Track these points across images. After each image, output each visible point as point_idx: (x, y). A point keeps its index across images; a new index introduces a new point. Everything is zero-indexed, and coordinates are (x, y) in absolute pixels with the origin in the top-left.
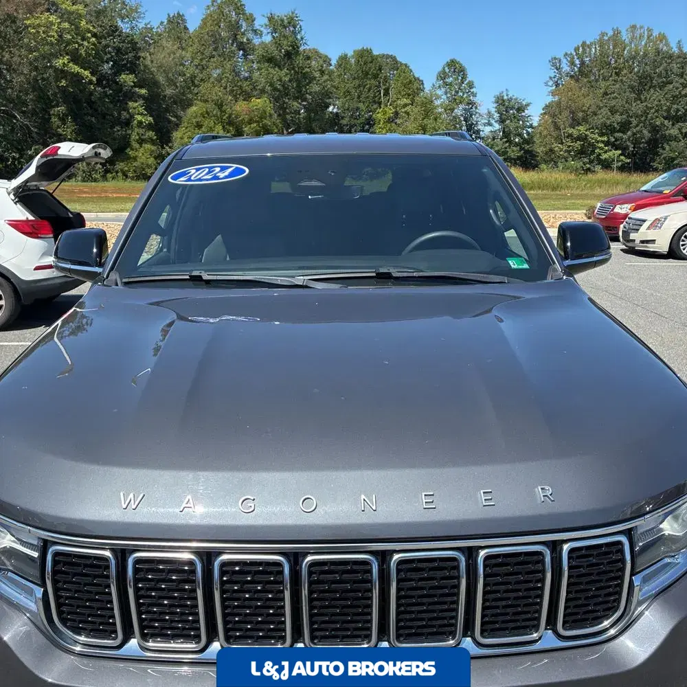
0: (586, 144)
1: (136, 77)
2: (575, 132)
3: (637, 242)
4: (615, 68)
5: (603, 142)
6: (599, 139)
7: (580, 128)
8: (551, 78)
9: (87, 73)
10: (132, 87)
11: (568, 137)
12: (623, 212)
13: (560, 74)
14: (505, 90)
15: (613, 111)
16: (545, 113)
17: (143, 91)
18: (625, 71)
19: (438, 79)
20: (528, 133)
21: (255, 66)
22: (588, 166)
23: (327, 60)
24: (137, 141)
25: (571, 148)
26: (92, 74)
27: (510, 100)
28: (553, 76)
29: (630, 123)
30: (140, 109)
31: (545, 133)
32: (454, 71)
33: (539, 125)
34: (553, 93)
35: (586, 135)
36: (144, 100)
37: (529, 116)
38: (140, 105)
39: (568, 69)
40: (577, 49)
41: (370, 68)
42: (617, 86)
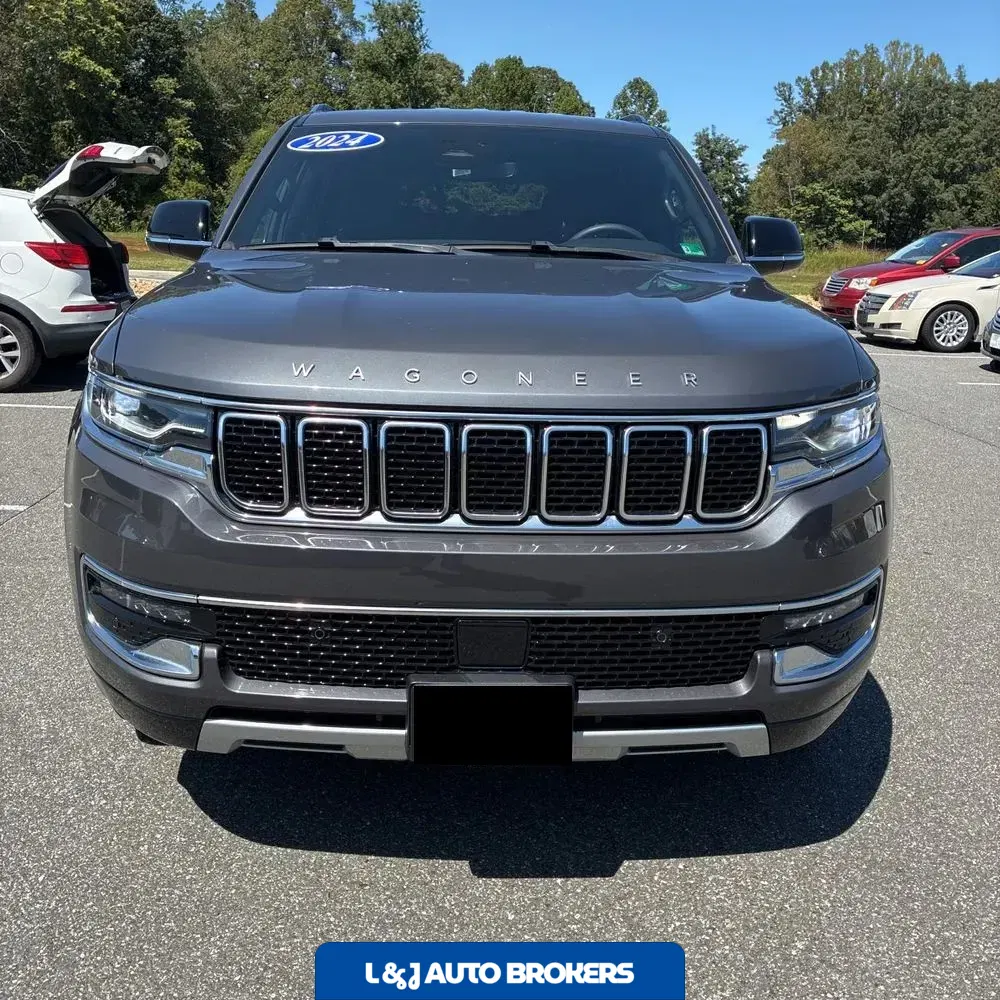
0: (823, 209)
1: (179, 82)
2: (807, 191)
3: (877, 326)
4: (868, 102)
5: (846, 207)
6: (842, 202)
7: (815, 186)
8: (776, 113)
9: (107, 72)
10: (173, 96)
11: (798, 198)
12: (861, 288)
13: (790, 108)
14: (710, 128)
15: (863, 163)
16: (767, 163)
17: (189, 103)
18: (882, 107)
19: (615, 105)
20: (741, 190)
21: (353, 75)
22: (825, 240)
23: (458, 73)
24: (177, 175)
25: (801, 214)
26: (116, 73)
27: (717, 141)
28: (779, 110)
29: (886, 181)
30: (184, 128)
31: (764, 191)
32: (639, 96)
33: (758, 180)
34: (779, 135)
35: (824, 197)
36: (189, 115)
37: (743, 165)
38: (182, 123)
39: (801, 100)
40: (814, 72)
41: (519, 87)
42: (871, 128)
